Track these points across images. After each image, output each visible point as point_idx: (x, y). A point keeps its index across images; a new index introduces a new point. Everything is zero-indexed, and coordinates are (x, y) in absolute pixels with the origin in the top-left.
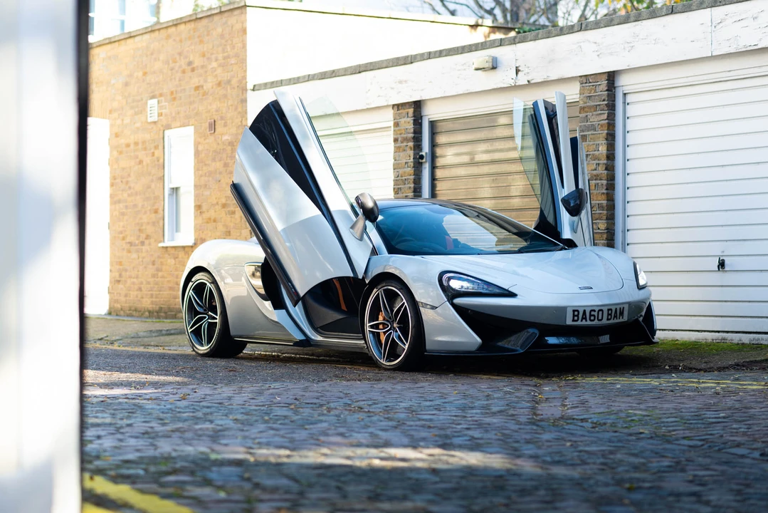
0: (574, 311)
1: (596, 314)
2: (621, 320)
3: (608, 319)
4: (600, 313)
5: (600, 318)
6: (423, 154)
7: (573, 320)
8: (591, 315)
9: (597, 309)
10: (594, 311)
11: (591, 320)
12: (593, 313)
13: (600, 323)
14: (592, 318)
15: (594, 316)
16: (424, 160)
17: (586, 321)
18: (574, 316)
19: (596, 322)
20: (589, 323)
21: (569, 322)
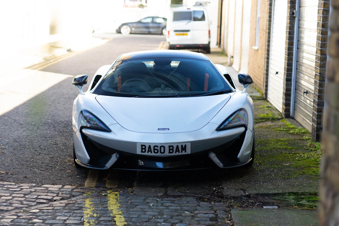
0: (142, 146)
1: (159, 148)
2: (184, 153)
3: (170, 152)
4: (162, 148)
5: (162, 151)
6: (294, 11)
7: (142, 152)
8: (154, 149)
9: (159, 146)
10: (157, 146)
11: (155, 152)
12: (156, 148)
13: (163, 155)
14: (156, 151)
15: (157, 150)
16: (294, 16)
17: (151, 153)
18: (142, 149)
19: (159, 154)
20: (153, 154)
21: (139, 152)
